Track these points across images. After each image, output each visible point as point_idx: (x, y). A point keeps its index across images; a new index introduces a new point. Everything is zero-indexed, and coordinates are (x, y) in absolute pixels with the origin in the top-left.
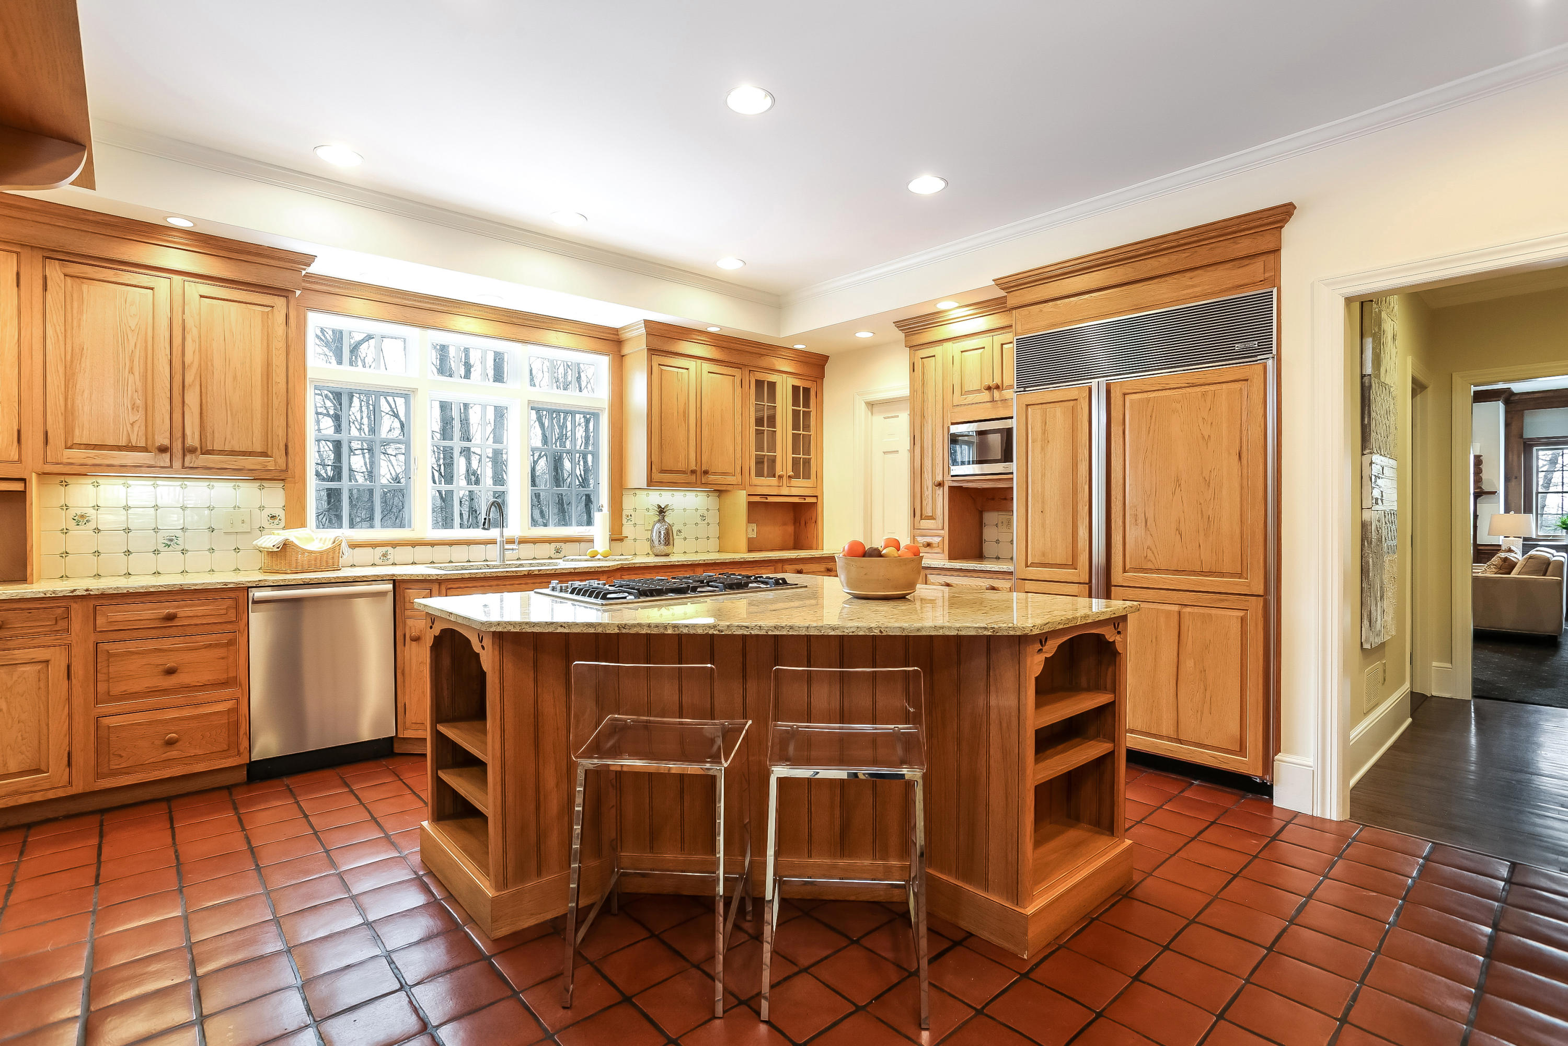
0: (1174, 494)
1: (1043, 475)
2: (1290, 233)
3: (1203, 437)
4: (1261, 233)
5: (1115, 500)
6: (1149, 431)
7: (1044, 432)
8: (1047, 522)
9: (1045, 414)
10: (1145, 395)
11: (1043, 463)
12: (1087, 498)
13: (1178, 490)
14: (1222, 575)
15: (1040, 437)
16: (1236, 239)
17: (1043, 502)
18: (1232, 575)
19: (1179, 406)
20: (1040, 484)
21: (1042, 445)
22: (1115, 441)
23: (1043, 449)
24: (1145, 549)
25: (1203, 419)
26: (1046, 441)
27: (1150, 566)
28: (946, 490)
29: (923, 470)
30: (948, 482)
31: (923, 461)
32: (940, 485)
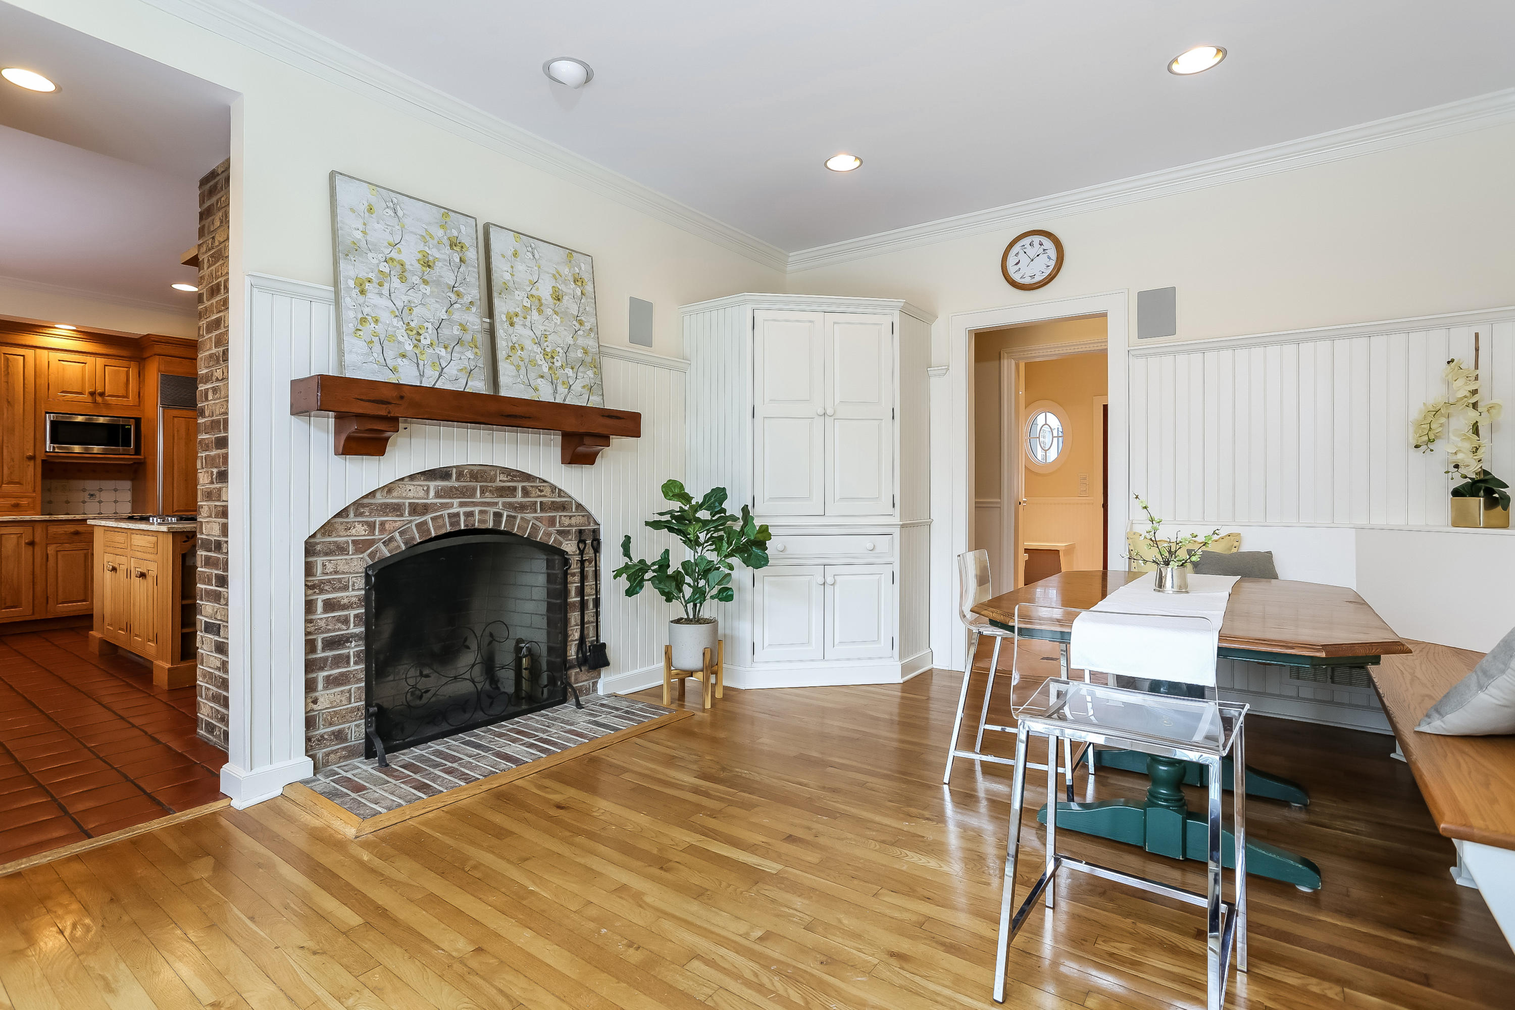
28: (39, 462)
29: (5, 445)
30: (40, 457)
31: (5, 438)
32: (32, 458)
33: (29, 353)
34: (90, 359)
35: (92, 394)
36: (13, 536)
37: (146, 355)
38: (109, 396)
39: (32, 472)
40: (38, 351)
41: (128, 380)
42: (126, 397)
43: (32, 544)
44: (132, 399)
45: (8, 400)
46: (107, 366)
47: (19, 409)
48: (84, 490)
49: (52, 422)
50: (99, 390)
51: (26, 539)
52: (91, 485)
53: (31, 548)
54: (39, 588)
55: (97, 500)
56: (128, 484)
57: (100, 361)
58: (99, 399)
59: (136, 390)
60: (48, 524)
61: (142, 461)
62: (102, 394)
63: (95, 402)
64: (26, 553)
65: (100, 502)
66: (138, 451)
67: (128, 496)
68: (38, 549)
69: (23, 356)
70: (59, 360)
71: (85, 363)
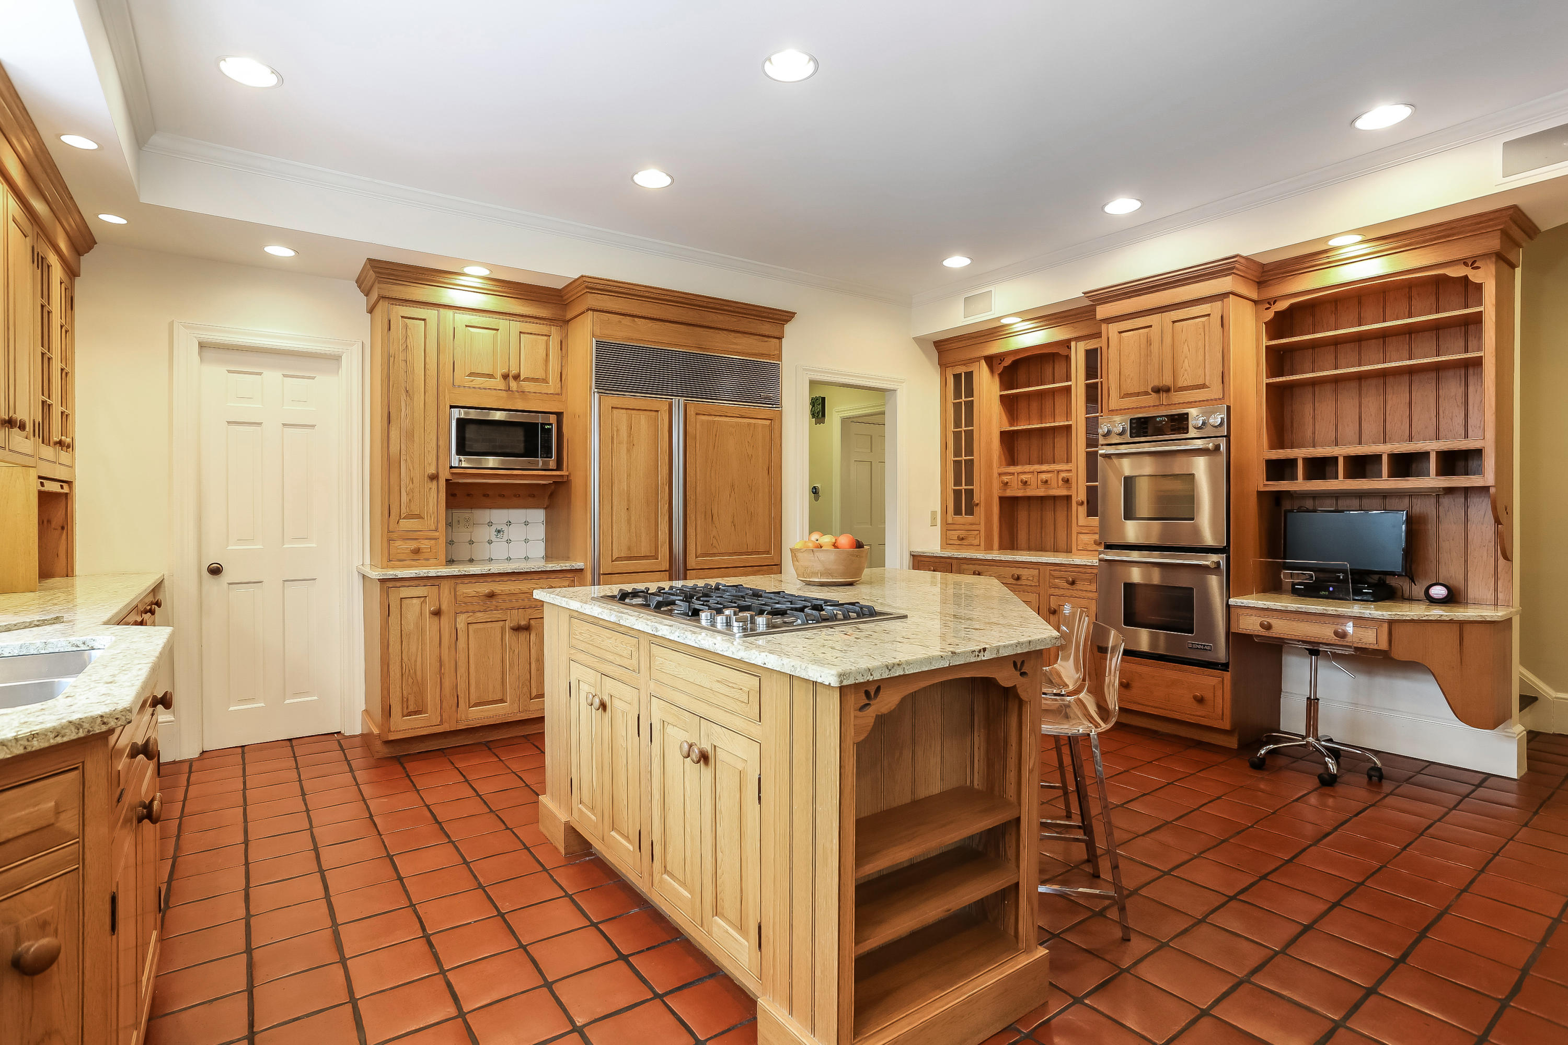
0: (730, 496)
1: (629, 475)
2: (789, 328)
3: (748, 455)
4: (776, 324)
5: (689, 499)
6: (714, 446)
7: (630, 435)
8: (633, 518)
9: (630, 419)
10: (710, 418)
11: (629, 464)
12: (667, 497)
13: (733, 493)
14: (758, 553)
15: (625, 439)
16: (763, 322)
17: (628, 500)
18: (763, 553)
19: (734, 430)
20: (626, 483)
21: (627, 447)
22: (690, 451)
23: (628, 451)
24: (712, 538)
25: (748, 442)
26: (631, 445)
27: (715, 551)
28: (442, 483)
29: (403, 457)
30: (445, 474)
31: (403, 447)
32: (434, 477)
33: (430, 314)
34: (502, 323)
35: (505, 377)
36: (415, 601)
37: (569, 316)
38: (526, 379)
39: (435, 497)
40: (442, 311)
41: (547, 355)
42: (545, 381)
43: (437, 613)
44: (553, 386)
45: (406, 388)
46: (524, 333)
47: (419, 399)
48: (490, 524)
49: (459, 421)
50: (514, 371)
51: (429, 607)
52: (499, 516)
53: (436, 619)
54: (447, 683)
55: (505, 538)
56: (539, 515)
57: (516, 326)
58: (513, 385)
59: (557, 370)
60: (459, 581)
61: (565, 479)
62: (517, 377)
63: (508, 389)
64: (430, 624)
65: (509, 541)
66: (559, 467)
67: (539, 531)
68: (444, 620)
69: (424, 320)
70: (466, 326)
71: (498, 330)
